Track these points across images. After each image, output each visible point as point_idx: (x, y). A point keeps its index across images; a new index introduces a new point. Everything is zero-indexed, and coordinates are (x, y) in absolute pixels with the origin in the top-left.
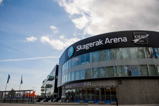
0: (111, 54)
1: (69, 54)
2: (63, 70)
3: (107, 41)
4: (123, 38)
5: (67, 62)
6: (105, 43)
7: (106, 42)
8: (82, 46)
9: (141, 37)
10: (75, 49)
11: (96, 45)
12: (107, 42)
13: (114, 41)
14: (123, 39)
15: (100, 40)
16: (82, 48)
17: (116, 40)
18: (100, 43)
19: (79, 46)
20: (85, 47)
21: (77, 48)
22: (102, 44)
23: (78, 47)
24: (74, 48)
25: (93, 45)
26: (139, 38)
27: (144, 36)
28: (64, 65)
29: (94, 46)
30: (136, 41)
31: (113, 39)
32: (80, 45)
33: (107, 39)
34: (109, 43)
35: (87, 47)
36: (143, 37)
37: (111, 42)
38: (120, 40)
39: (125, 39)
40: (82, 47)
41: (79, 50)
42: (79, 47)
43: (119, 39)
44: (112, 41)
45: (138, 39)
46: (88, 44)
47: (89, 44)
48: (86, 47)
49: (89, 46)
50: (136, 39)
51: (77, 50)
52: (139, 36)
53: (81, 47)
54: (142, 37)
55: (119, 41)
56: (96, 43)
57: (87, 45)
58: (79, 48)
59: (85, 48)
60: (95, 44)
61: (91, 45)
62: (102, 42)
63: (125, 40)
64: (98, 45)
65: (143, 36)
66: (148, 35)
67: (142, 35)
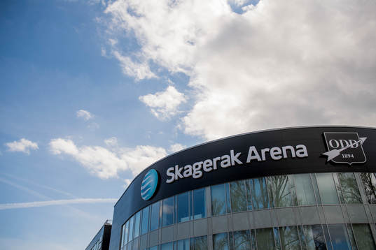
0: (264, 192)
1: (144, 190)
2: (125, 242)
3: (253, 154)
4: (297, 147)
5: (138, 215)
6: (248, 161)
7: (250, 158)
8: (181, 169)
9: (345, 145)
10: (161, 177)
11: (222, 165)
12: (253, 158)
13: (272, 154)
14: (296, 150)
15: (232, 152)
16: (182, 173)
17: (276, 153)
18: (232, 159)
19: (172, 169)
20: (190, 170)
21: (168, 174)
22: (240, 162)
23: (171, 172)
24: (159, 175)
25: (212, 167)
26: (340, 147)
27: (353, 142)
28: (128, 223)
29: (215, 168)
30: (332, 155)
31: (267, 150)
32: (177, 166)
33: (252, 149)
34: (259, 159)
35: (195, 172)
36: (351, 144)
37: (264, 159)
38: (289, 151)
39: (302, 149)
40: (183, 170)
41: (175, 181)
42: (173, 172)
43: (284, 148)
44: (268, 154)
45: (338, 149)
46: (199, 164)
47: (202, 162)
48: (194, 171)
49: (202, 169)
50: (331, 149)
51: (168, 181)
52: (341, 141)
53: (178, 172)
54: (348, 146)
55: (285, 156)
56: (221, 160)
57: (197, 167)
58: (175, 174)
59: (190, 174)
60: (218, 162)
61: (209, 164)
62: (238, 158)
63: (302, 151)
64: (229, 164)
65: (350, 141)
66: (363, 140)
67: (347, 138)
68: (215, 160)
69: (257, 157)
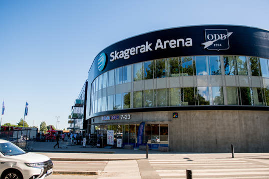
3: (159, 44)
4: (187, 39)
6: (156, 49)
7: (157, 47)
8: (118, 53)
9: (217, 37)
10: (108, 58)
11: (141, 51)
12: (159, 47)
13: (171, 44)
14: (185, 41)
15: (147, 43)
16: (118, 56)
17: (173, 44)
18: (146, 48)
19: (113, 53)
20: (123, 54)
21: (111, 56)
22: (151, 50)
23: (112, 54)
24: (106, 54)
25: (135, 52)
26: (214, 39)
27: (223, 35)
29: (137, 53)
31: (168, 41)
32: (116, 52)
33: (159, 41)
34: (162, 48)
35: (126, 56)
36: (221, 37)
37: (165, 47)
38: (181, 42)
39: (189, 41)
40: (119, 54)
41: (115, 60)
42: (114, 55)
43: (178, 41)
44: (168, 44)
45: (212, 40)
46: (128, 50)
47: (129, 49)
48: (125, 54)
49: (129, 54)
50: (208, 40)
51: (111, 60)
52: (215, 35)
53: (116, 55)
54: (219, 38)
55: (178, 46)
56: (140, 48)
57: (127, 52)
59: (123, 56)
60: (139, 49)
61: (133, 51)
62: (150, 47)
64: (144, 51)
65: (221, 35)
66: (230, 34)
68: (137, 48)
69: (161, 46)
